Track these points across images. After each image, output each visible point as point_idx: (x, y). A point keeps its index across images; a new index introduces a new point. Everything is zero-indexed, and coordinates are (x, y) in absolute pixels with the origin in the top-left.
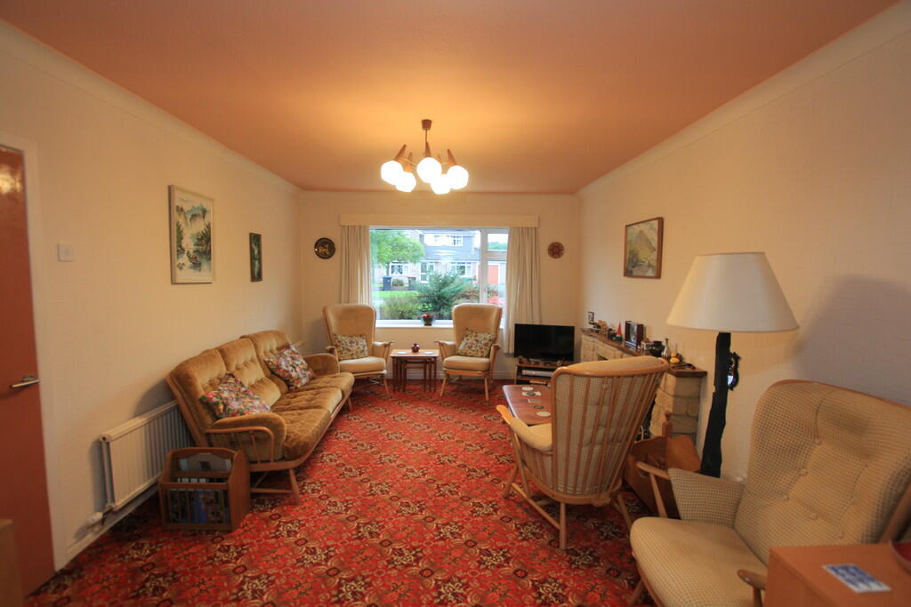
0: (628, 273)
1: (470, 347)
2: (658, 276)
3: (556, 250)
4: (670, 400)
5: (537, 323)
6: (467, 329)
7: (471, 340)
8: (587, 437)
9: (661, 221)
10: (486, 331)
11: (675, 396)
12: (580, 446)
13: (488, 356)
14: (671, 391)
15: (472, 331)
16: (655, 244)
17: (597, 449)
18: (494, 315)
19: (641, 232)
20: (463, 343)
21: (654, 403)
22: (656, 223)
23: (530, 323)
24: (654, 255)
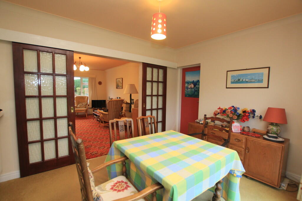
0: (117, 88)
1: (81, 106)
2: (122, 88)
3: (100, 83)
4: (125, 108)
5: (96, 100)
6: (79, 102)
7: (81, 104)
8: (114, 111)
9: (122, 78)
10: (84, 102)
11: (126, 107)
12: (113, 112)
13: (86, 108)
14: (125, 106)
15: (81, 102)
16: (121, 82)
17: (115, 113)
18: (86, 98)
19: (119, 80)
20: (79, 105)
21: (122, 107)
22: (121, 79)
23: (94, 100)
24: (121, 85)
